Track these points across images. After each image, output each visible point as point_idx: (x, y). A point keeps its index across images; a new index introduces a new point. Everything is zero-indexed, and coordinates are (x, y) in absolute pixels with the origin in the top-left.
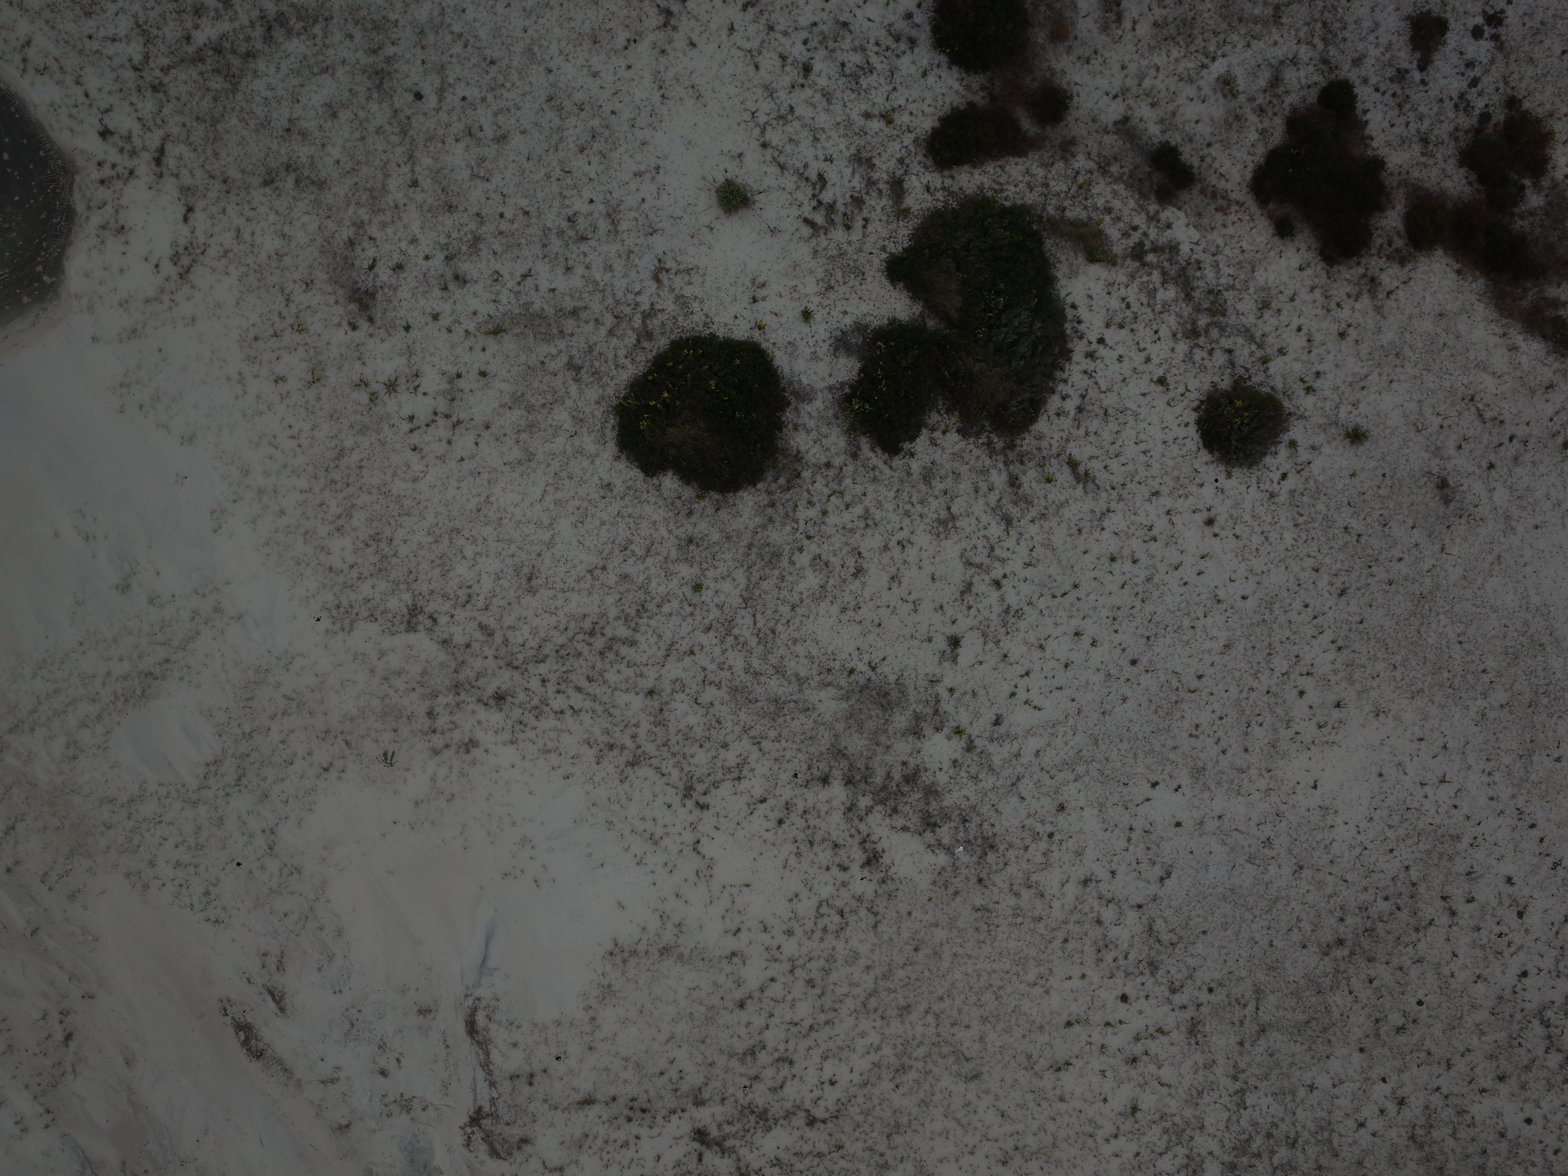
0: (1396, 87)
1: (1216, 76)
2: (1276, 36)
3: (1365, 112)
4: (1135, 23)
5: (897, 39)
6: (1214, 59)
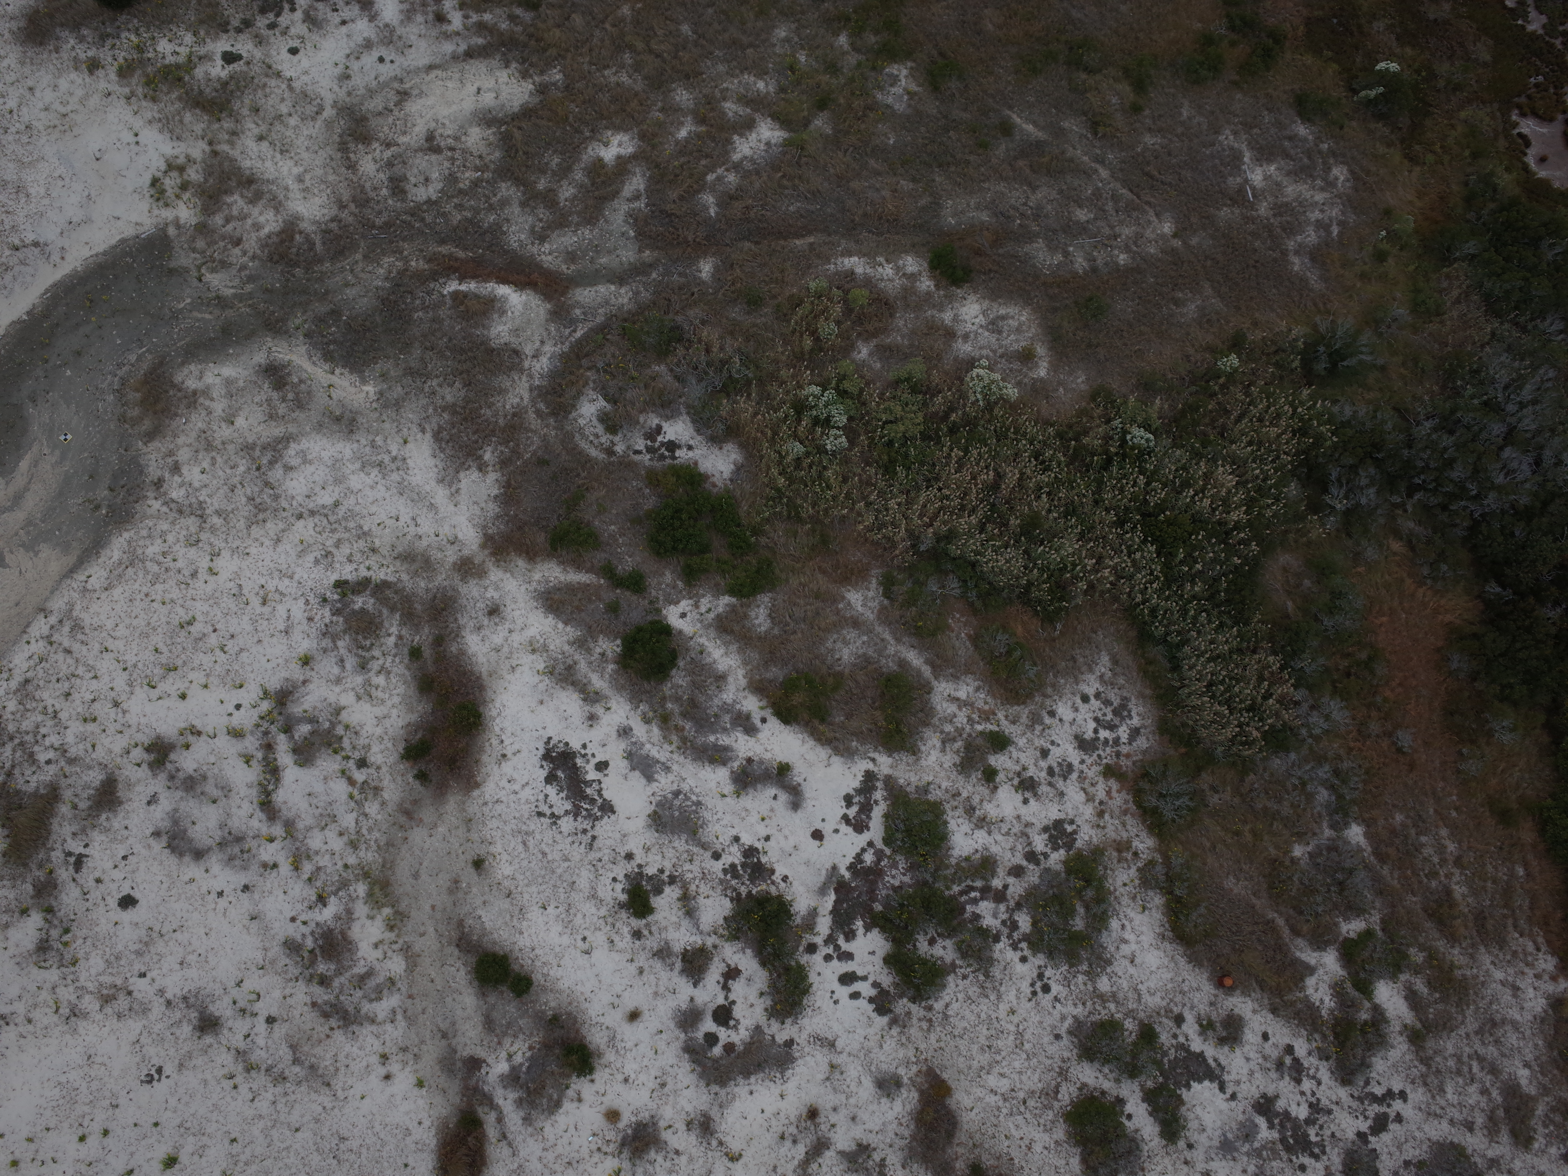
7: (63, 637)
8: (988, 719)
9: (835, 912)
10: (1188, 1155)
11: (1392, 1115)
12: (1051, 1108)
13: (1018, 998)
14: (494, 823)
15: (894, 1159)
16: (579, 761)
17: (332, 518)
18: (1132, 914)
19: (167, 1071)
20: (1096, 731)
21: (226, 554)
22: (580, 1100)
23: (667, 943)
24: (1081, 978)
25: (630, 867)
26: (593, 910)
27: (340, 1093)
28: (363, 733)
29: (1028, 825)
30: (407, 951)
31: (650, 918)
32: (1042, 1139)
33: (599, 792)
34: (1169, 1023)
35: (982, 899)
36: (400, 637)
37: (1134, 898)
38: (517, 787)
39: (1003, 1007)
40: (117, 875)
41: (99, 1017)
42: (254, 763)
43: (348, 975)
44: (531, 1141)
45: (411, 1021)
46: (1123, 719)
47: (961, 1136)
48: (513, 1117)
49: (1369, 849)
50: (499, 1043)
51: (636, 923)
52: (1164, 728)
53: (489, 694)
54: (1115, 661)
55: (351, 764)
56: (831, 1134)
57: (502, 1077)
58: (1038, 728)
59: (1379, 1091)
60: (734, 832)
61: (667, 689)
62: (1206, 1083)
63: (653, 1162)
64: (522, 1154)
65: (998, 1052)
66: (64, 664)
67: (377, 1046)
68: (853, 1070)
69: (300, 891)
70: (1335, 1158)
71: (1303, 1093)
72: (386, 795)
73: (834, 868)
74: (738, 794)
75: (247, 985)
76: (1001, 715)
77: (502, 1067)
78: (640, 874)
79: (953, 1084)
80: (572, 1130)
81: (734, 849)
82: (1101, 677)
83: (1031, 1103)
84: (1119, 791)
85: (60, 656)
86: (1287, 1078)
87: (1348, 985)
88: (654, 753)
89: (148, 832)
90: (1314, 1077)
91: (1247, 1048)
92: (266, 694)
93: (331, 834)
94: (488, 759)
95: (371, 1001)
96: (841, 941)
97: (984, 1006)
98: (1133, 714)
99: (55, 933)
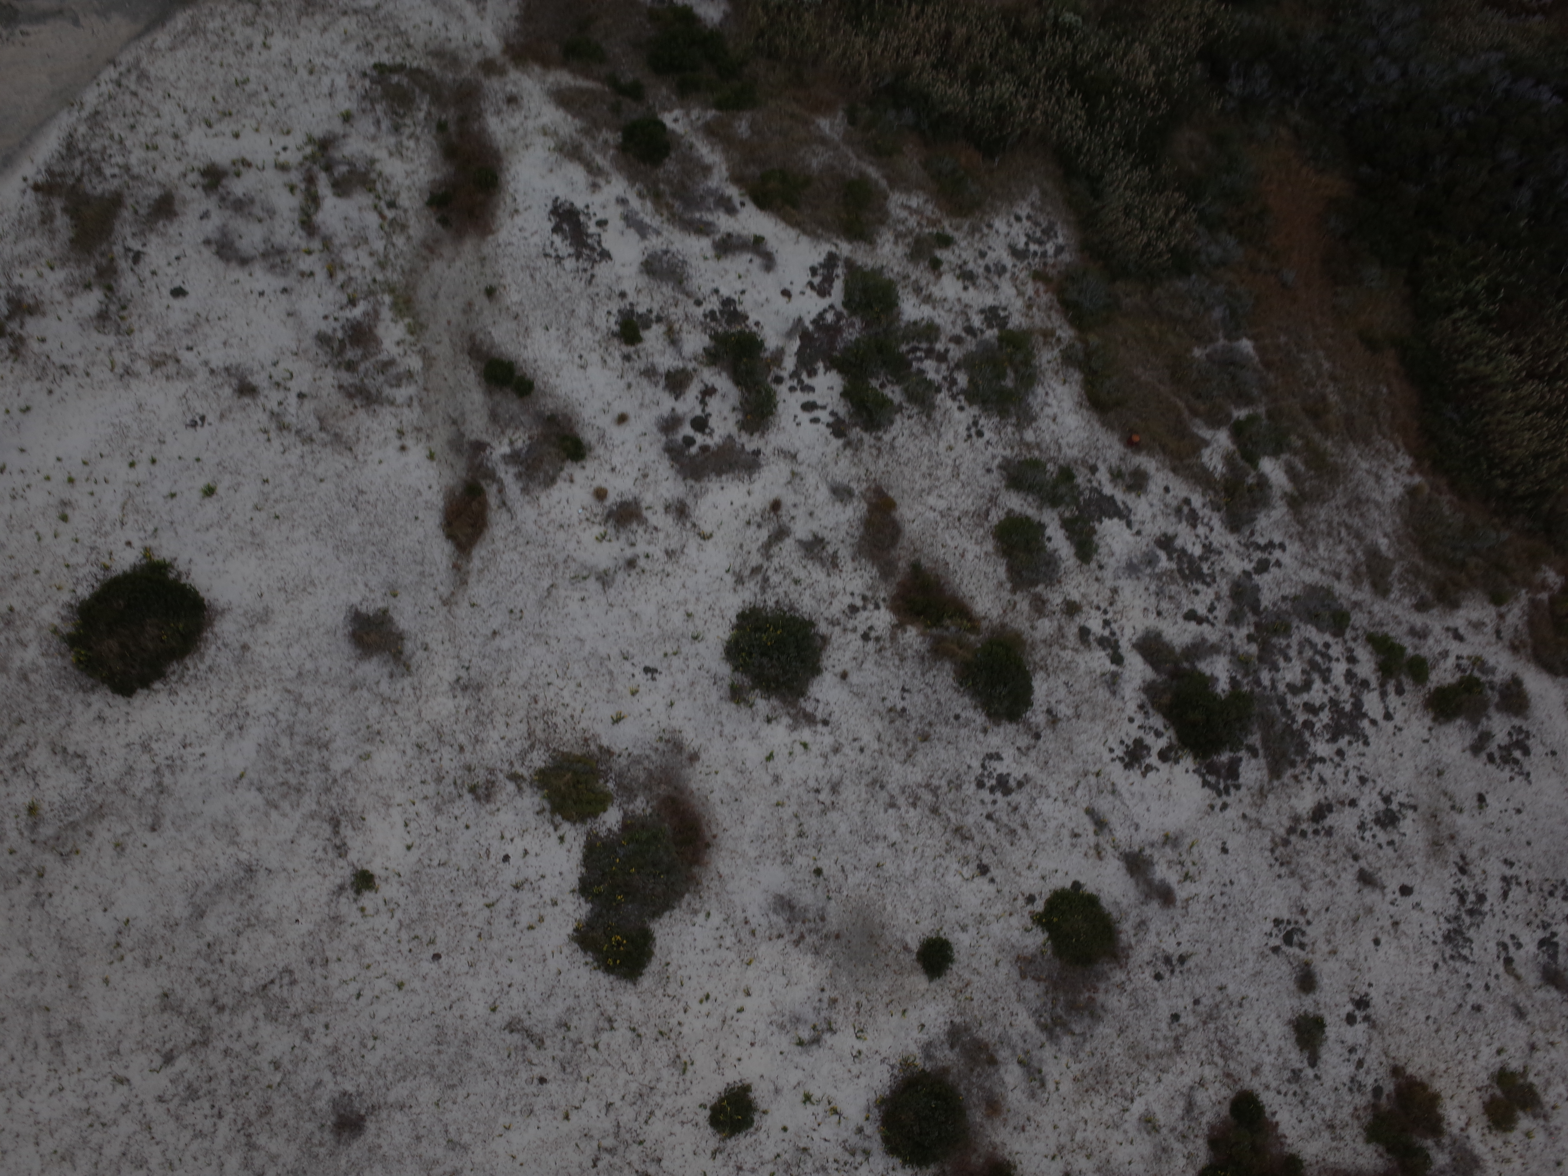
0: (1294, 1087)
1: (1137, 1116)
2: (1181, 1065)
3: (1274, 1114)
4: (1057, 1083)
5: (853, 1154)
6: (1132, 1101)
7: (131, 82)
8: (934, 225)
9: (800, 353)
10: (1099, 574)
11: (1273, 561)
12: (982, 526)
13: (955, 438)
14: (506, 261)
15: (845, 553)
16: (582, 218)
17: (373, 17)
18: (1055, 385)
19: (210, 418)
20: (1027, 244)
21: (278, 35)
22: (572, 481)
23: (653, 365)
24: (1010, 429)
25: (624, 304)
26: (590, 335)
27: (360, 457)
28: (394, 183)
29: (966, 306)
30: (424, 353)
31: (639, 346)
32: (973, 550)
33: (599, 243)
34: (1085, 471)
35: (927, 357)
36: (429, 113)
37: (1057, 373)
38: (527, 234)
39: (942, 445)
40: (171, 271)
41: (149, 377)
42: (297, 192)
43: (373, 360)
44: (528, 508)
45: (425, 408)
46: (1049, 238)
47: (904, 542)
48: (513, 488)
49: (1257, 359)
50: (503, 432)
51: (626, 349)
52: (1086, 248)
53: (505, 164)
54: (1044, 193)
55: (382, 204)
56: (791, 525)
57: (504, 457)
58: (977, 236)
59: (1262, 541)
60: (715, 285)
61: (660, 172)
62: (1116, 520)
63: (634, 533)
64: (520, 517)
65: (938, 479)
66: (130, 103)
67: (395, 423)
68: (812, 479)
69: (332, 295)
70: (1224, 586)
71: (1197, 536)
72: (411, 232)
73: (800, 320)
74: (718, 257)
75: (282, 366)
76: (946, 223)
77: (506, 449)
78: (632, 312)
79: (898, 501)
80: (564, 502)
81: (714, 299)
82: (1032, 205)
83: (965, 521)
84: (1046, 292)
85: (127, 98)
86: (1184, 523)
87: (1237, 455)
88: (647, 220)
89: (199, 241)
90: (1207, 525)
91: (1150, 496)
92: (310, 140)
93: (362, 253)
94: (502, 215)
95: (391, 386)
96: (804, 376)
97: (926, 443)
98: (1059, 234)
99: (113, 308)
